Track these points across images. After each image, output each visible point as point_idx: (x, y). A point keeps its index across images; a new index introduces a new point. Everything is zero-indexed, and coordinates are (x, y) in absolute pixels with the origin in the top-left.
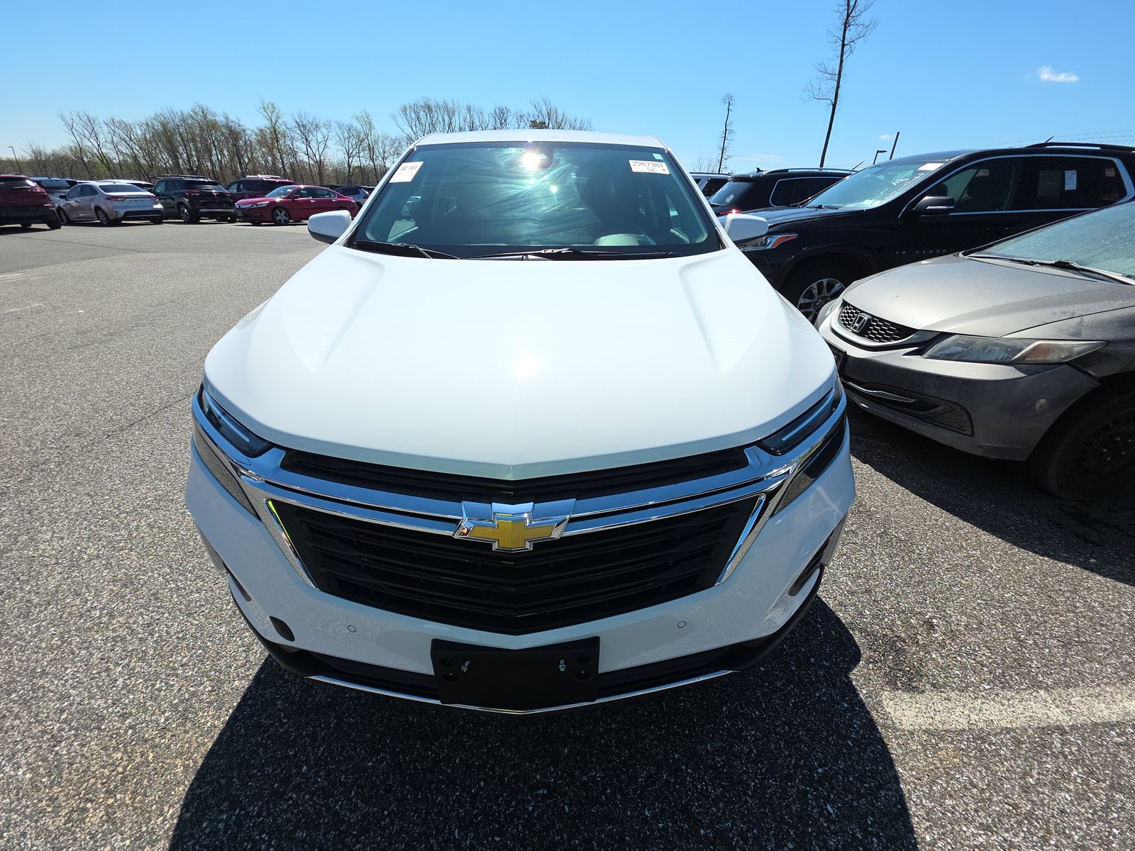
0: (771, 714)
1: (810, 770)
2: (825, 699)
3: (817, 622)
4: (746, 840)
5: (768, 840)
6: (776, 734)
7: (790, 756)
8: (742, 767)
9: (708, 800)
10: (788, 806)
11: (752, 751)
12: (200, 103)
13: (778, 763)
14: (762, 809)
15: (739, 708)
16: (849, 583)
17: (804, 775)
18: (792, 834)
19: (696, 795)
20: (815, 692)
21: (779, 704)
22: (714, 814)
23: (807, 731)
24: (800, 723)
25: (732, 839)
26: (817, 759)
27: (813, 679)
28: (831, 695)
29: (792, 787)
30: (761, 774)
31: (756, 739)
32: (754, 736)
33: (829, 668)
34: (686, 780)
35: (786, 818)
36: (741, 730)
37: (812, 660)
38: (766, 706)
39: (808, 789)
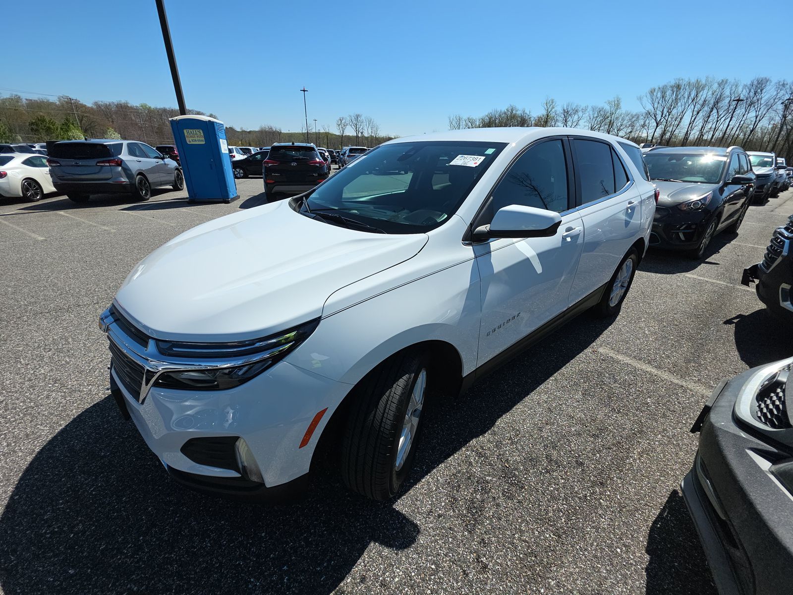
0: (226, 552)
1: (187, 589)
2: (250, 586)
3: (329, 561)
4: (138, 562)
5: (138, 575)
6: (211, 560)
7: (196, 573)
8: (182, 546)
9: (160, 534)
10: (160, 581)
11: (195, 548)
12: (512, 104)
13: (189, 566)
14: (156, 566)
15: (226, 530)
16: (397, 579)
17: (183, 586)
18: (143, 588)
19: (162, 527)
20: (255, 577)
21: (235, 554)
22: (151, 540)
23: (218, 579)
24: (223, 573)
25: (138, 554)
26: (197, 591)
27: (266, 573)
28: (255, 590)
29: (173, 580)
30: (180, 559)
31: (204, 548)
32: (206, 546)
33: (282, 583)
34: (171, 519)
35: (153, 582)
36: (209, 536)
37: (285, 568)
38: (232, 546)
39: (174, 591)
